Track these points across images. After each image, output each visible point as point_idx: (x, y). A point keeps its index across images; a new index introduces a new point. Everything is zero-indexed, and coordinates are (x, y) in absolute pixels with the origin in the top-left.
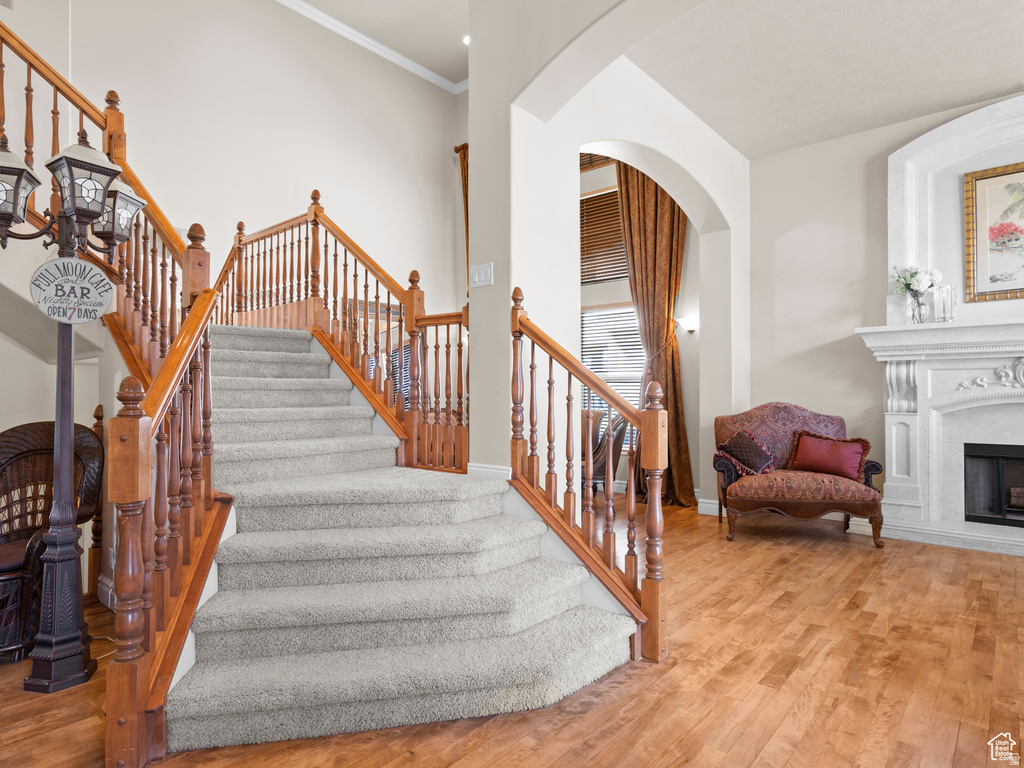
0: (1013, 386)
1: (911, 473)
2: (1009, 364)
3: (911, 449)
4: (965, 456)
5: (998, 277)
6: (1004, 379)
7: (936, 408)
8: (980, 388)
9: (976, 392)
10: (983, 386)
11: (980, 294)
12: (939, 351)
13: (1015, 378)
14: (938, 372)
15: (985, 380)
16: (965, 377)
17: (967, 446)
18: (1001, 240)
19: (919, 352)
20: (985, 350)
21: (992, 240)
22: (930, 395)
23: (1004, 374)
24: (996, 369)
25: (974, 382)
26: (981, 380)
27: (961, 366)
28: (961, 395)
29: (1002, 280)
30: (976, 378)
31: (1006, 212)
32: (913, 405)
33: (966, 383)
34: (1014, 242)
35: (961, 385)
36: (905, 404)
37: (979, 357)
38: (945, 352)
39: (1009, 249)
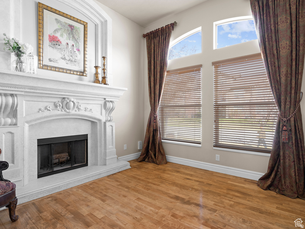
0: (62, 111)
1: (15, 162)
2: (60, 100)
3: (15, 147)
4: (38, 145)
5: (52, 59)
6: (58, 107)
7: (27, 122)
8: (49, 111)
9: (47, 113)
10: (50, 110)
11: (45, 66)
12: (33, 91)
13: (62, 107)
14: (28, 102)
15: (51, 107)
16: (42, 105)
17: (39, 140)
18: (53, 43)
19: (21, 90)
20: (54, 93)
21: (50, 41)
22: (24, 115)
23: (58, 105)
24: (55, 103)
25: (46, 108)
26: (49, 107)
27: (40, 99)
28: (40, 115)
29: (53, 61)
30: (47, 106)
31: (55, 31)
32: (14, 121)
33: (43, 109)
34: (58, 46)
35: (40, 110)
36: (9, 121)
37: (49, 96)
38: (36, 91)
39: (56, 48)
